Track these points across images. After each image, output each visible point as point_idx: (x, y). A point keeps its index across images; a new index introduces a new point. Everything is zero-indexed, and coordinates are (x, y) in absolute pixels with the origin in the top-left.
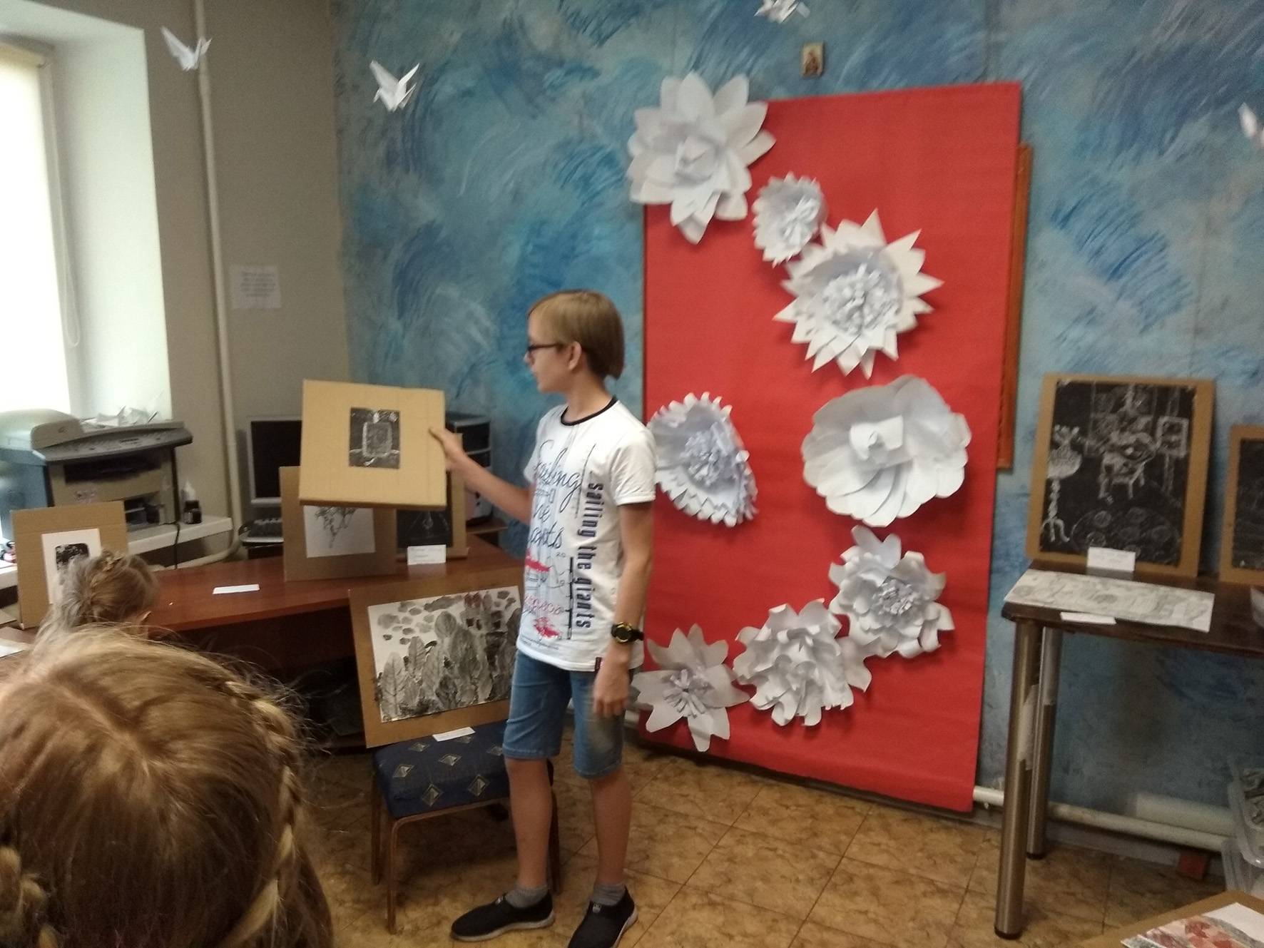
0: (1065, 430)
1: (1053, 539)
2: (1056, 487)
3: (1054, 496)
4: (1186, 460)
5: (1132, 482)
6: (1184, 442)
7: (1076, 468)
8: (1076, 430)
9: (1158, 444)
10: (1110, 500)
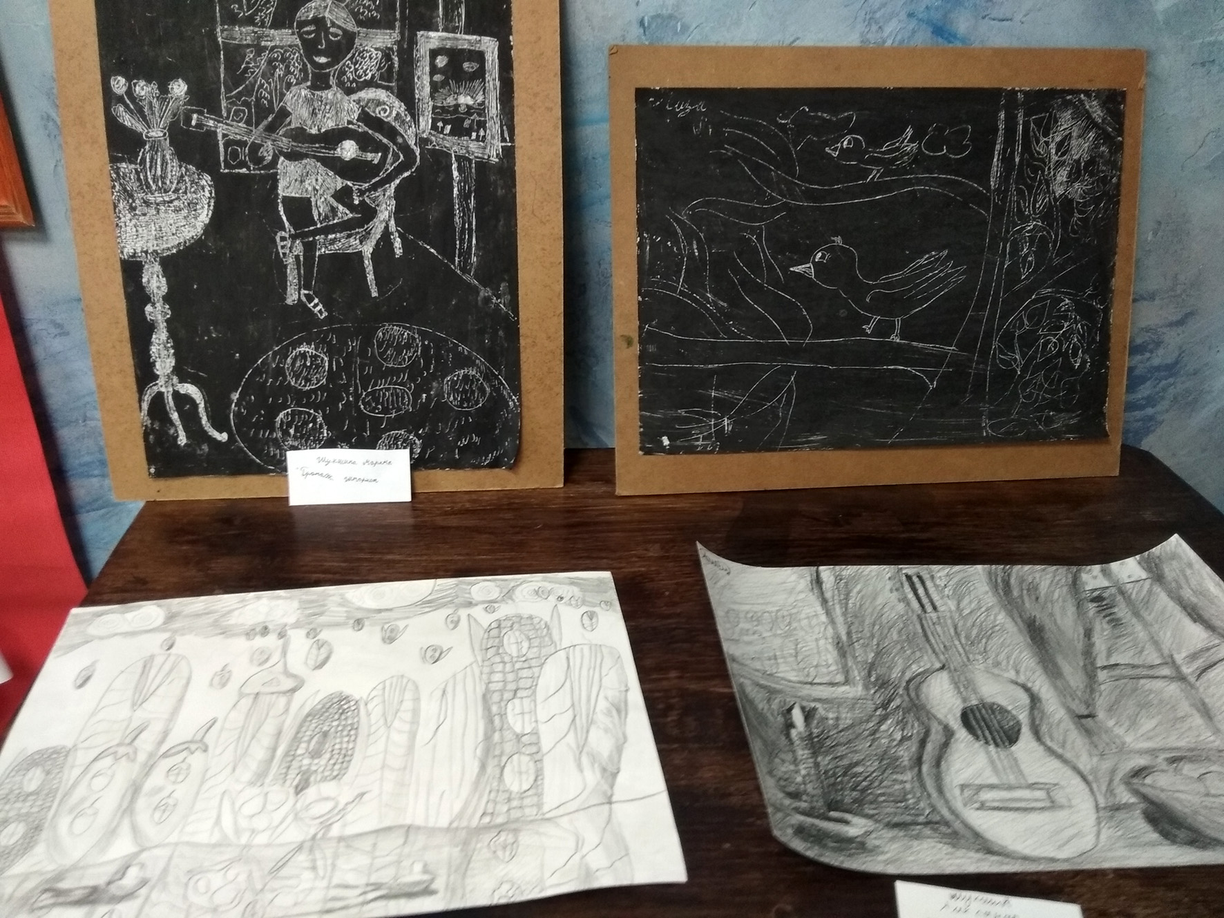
0: (143, 89)
1: (182, 440)
2: (155, 282)
3: (157, 312)
4: (506, 167)
5: (368, 249)
6: (494, 109)
7: (205, 216)
8: (179, 88)
9: (425, 122)
10: (317, 308)
